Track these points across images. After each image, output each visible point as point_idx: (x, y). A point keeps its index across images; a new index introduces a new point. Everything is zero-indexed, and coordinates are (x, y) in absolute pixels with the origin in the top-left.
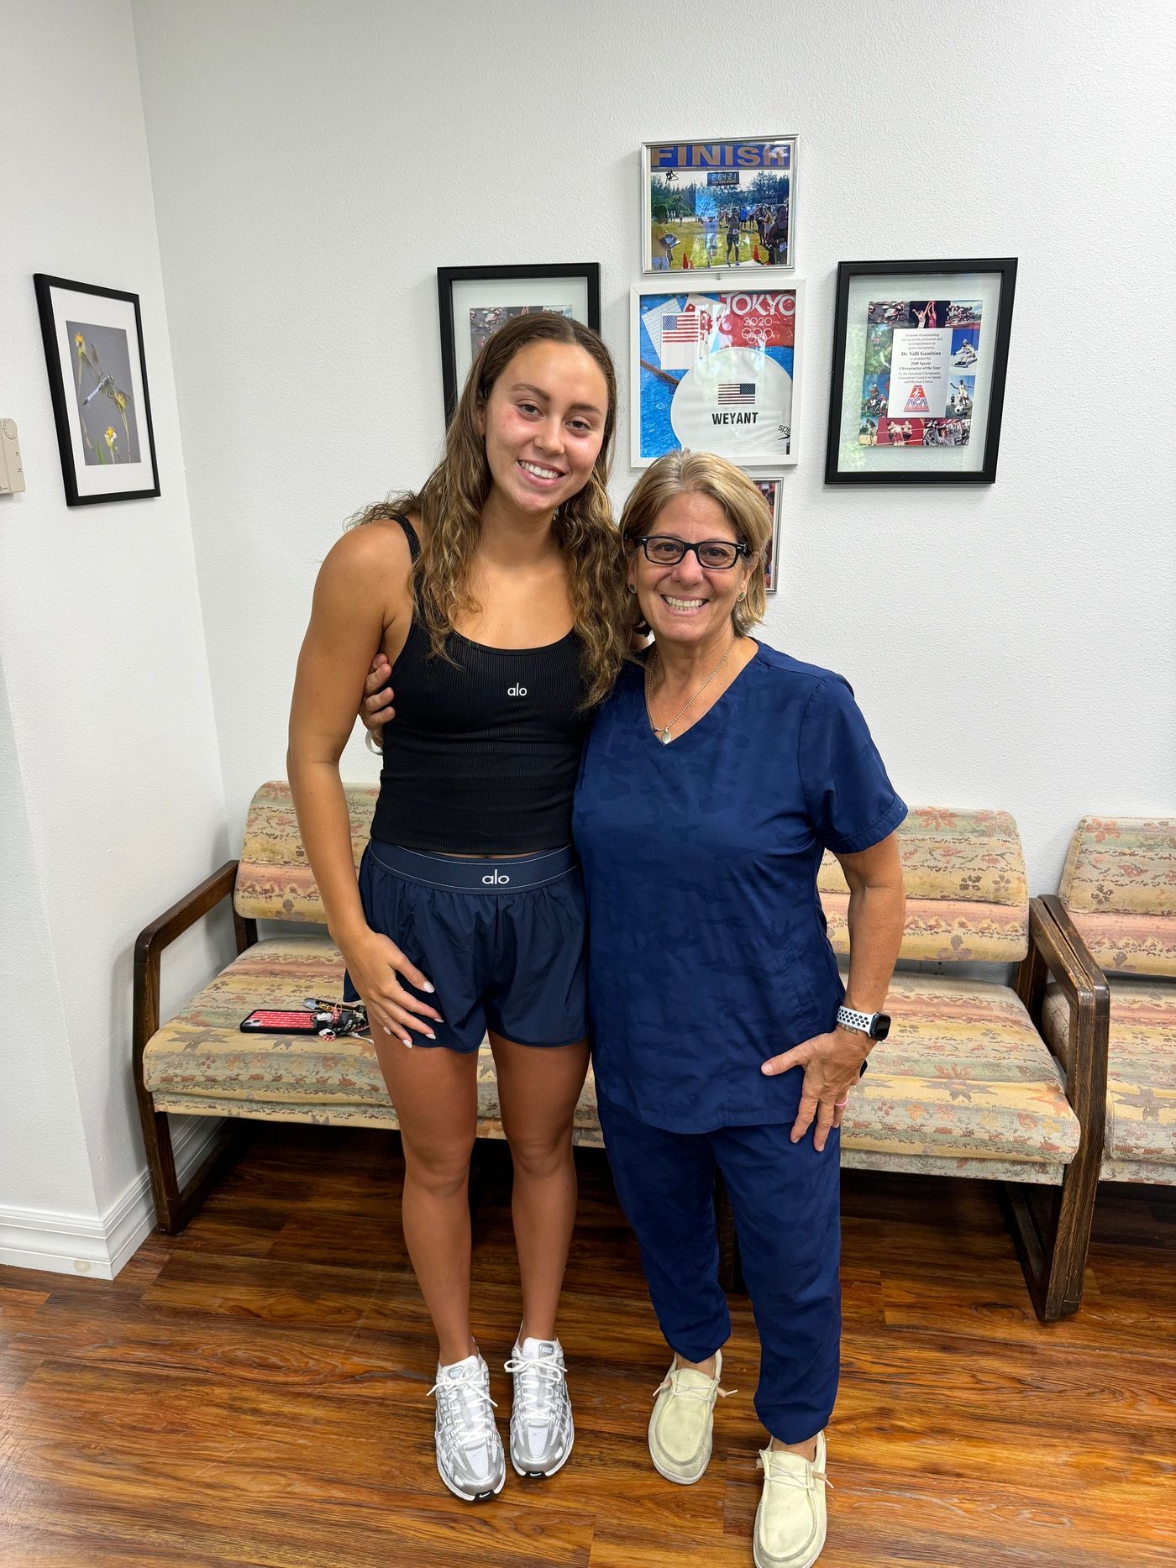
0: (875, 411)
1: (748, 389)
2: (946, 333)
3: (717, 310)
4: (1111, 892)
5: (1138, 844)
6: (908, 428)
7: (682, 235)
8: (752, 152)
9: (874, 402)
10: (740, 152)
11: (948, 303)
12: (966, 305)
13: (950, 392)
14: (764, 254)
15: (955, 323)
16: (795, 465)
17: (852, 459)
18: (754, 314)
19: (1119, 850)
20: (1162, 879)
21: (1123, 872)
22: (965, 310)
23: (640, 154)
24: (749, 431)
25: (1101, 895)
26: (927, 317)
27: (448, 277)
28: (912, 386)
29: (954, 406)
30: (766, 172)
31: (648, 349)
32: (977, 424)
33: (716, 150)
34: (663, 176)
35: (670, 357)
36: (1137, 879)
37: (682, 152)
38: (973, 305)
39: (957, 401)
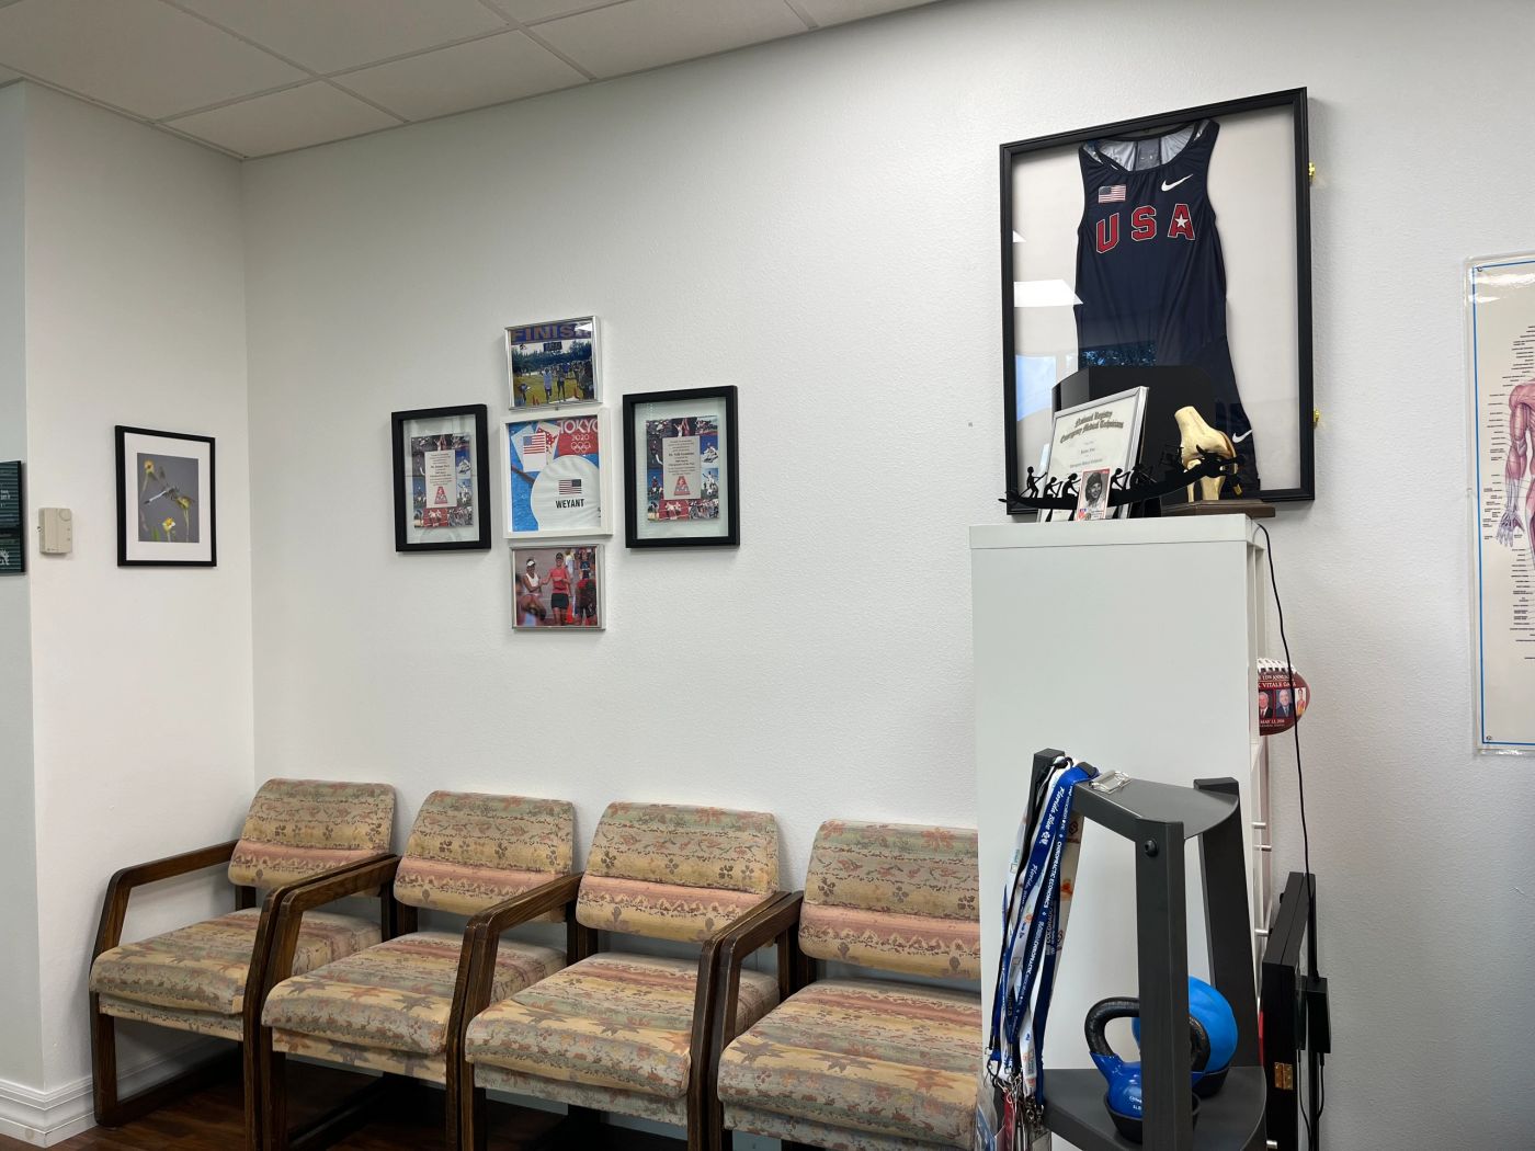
0: (656, 497)
1: (577, 483)
2: (696, 439)
3: (555, 431)
4: (834, 885)
5: (855, 841)
6: (678, 506)
7: (531, 384)
8: (565, 329)
9: (655, 489)
10: (562, 329)
11: (696, 418)
12: (707, 419)
13: (703, 480)
14: (580, 394)
15: (701, 432)
16: (611, 536)
17: (646, 531)
18: (577, 432)
19: (839, 846)
20: (875, 875)
21: (841, 866)
22: (707, 423)
23: (504, 337)
24: (579, 512)
25: (826, 887)
26: (683, 428)
27: (399, 420)
28: (677, 477)
29: (706, 490)
30: (577, 340)
31: (515, 460)
32: (722, 502)
33: (547, 329)
34: (518, 347)
35: (530, 463)
36: (853, 873)
37: (529, 332)
38: (712, 419)
39: (708, 486)
